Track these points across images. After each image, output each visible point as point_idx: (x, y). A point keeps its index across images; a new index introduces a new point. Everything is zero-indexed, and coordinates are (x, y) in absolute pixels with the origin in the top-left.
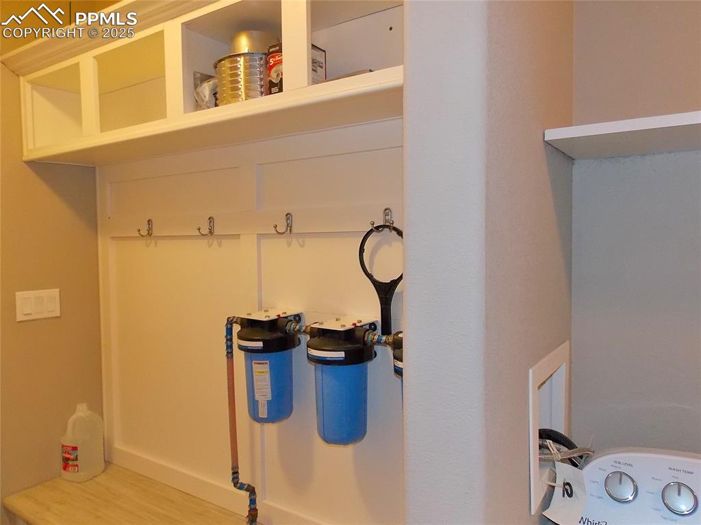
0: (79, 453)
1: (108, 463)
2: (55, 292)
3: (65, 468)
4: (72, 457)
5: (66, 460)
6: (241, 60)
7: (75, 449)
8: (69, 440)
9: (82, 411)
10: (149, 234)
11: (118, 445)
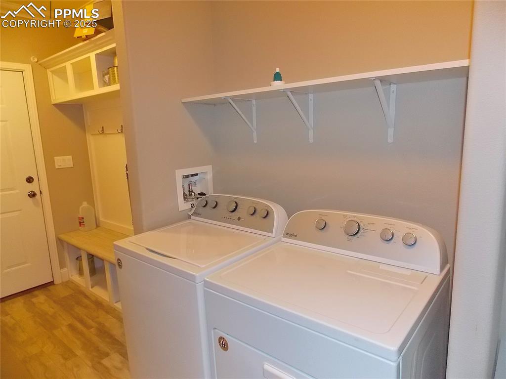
0: (84, 220)
1: (97, 226)
2: (70, 157)
3: (80, 226)
4: (82, 221)
5: (80, 223)
6: (115, 68)
7: (83, 218)
8: (81, 215)
9: (85, 204)
10: (103, 133)
11: (101, 219)
